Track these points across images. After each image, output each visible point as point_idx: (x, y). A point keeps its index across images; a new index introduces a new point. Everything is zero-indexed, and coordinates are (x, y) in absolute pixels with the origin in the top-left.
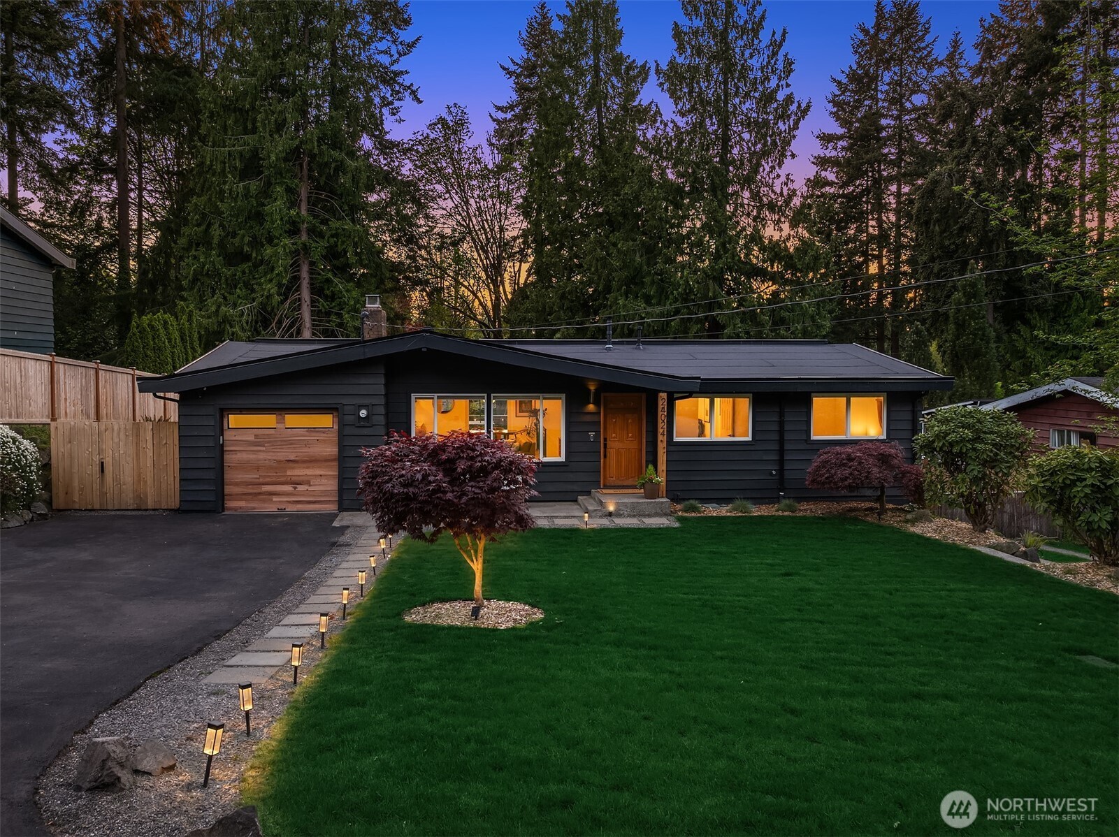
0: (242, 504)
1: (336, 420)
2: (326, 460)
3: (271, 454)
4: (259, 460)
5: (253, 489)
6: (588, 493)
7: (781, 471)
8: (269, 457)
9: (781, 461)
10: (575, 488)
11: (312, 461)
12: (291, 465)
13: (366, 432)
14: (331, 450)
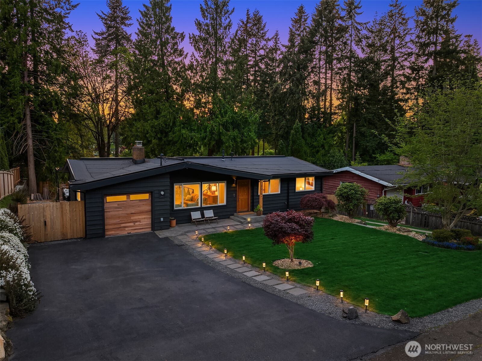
0: (113, 232)
1: (150, 196)
2: (147, 212)
3: (124, 211)
4: (119, 214)
5: (117, 226)
6: (233, 215)
7: (288, 202)
8: (124, 213)
9: (288, 199)
10: (229, 213)
11: (141, 213)
12: (133, 215)
13: (163, 200)
14: (149, 208)
